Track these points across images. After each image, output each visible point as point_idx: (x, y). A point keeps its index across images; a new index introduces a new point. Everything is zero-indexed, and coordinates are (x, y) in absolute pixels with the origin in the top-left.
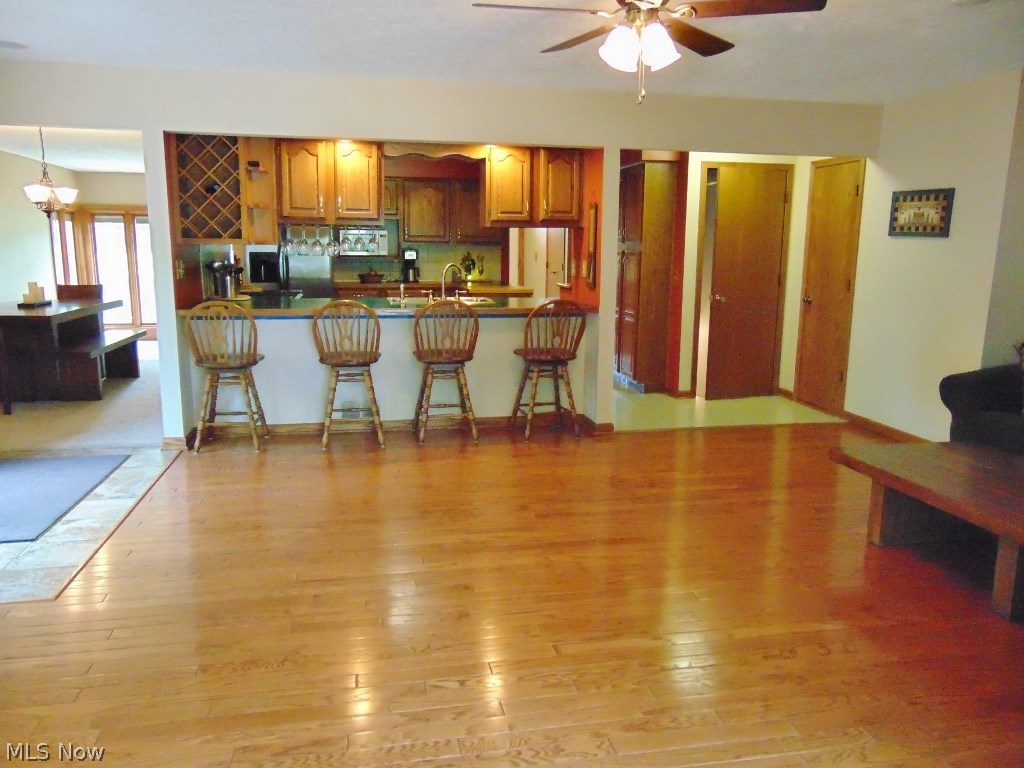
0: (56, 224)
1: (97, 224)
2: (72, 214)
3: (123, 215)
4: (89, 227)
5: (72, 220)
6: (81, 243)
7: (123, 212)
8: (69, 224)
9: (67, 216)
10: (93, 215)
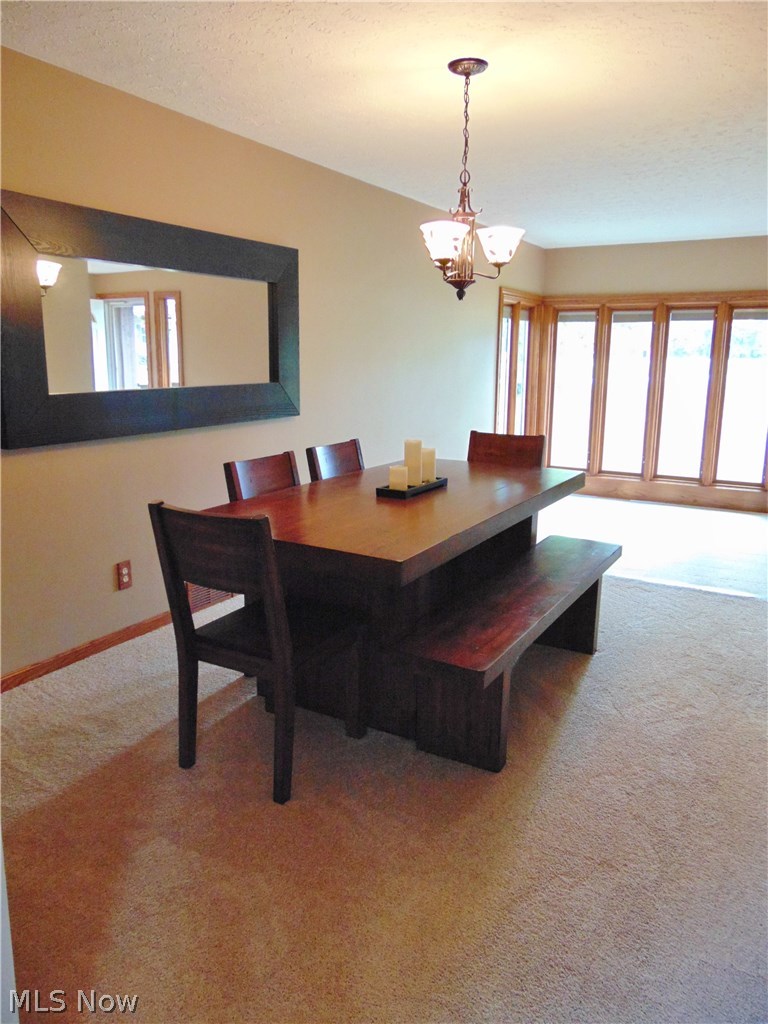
0: (506, 323)
1: (560, 325)
2: (531, 310)
3: (597, 310)
4: (550, 328)
5: (530, 319)
6: (537, 351)
7: (597, 306)
8: (523, 325)
9: (523, 313)
10: (557, 311)
